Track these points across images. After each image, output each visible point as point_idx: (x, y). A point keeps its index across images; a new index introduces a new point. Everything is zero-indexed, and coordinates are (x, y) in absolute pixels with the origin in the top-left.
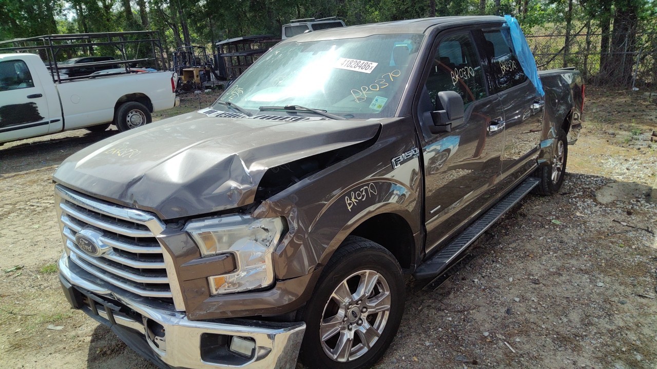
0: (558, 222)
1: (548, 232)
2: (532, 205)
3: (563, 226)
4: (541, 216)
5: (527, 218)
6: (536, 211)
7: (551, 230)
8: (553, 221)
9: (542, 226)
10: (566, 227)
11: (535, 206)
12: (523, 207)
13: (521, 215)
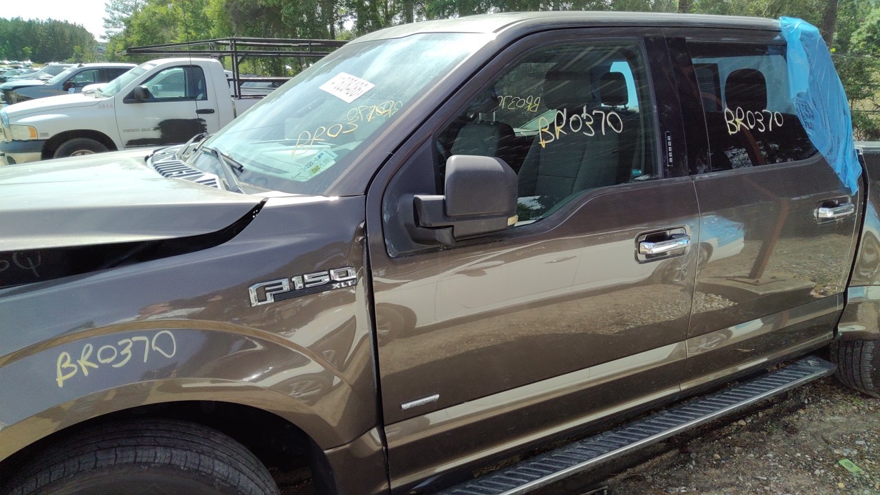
0: (853, 468)
1: (813, 487)
2: (827, 410)
3: (861, 479)
4: (827, 442)
5: (794, 437)
6: (828, 426)
7: (823, 483)
8: (842, 462)
9: (810, 468)
10: (866, 484)
11: (834, 414)
12: (802, 412)
13: (786, 427)
